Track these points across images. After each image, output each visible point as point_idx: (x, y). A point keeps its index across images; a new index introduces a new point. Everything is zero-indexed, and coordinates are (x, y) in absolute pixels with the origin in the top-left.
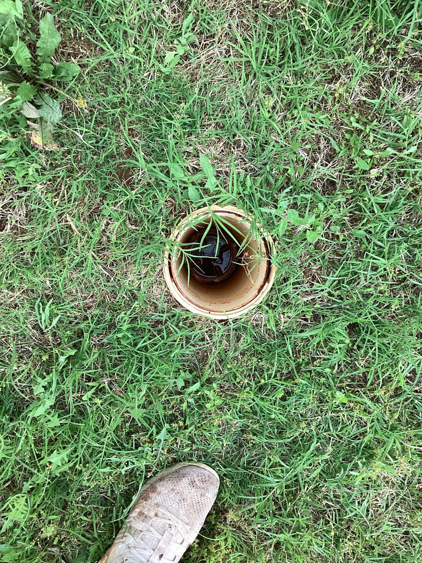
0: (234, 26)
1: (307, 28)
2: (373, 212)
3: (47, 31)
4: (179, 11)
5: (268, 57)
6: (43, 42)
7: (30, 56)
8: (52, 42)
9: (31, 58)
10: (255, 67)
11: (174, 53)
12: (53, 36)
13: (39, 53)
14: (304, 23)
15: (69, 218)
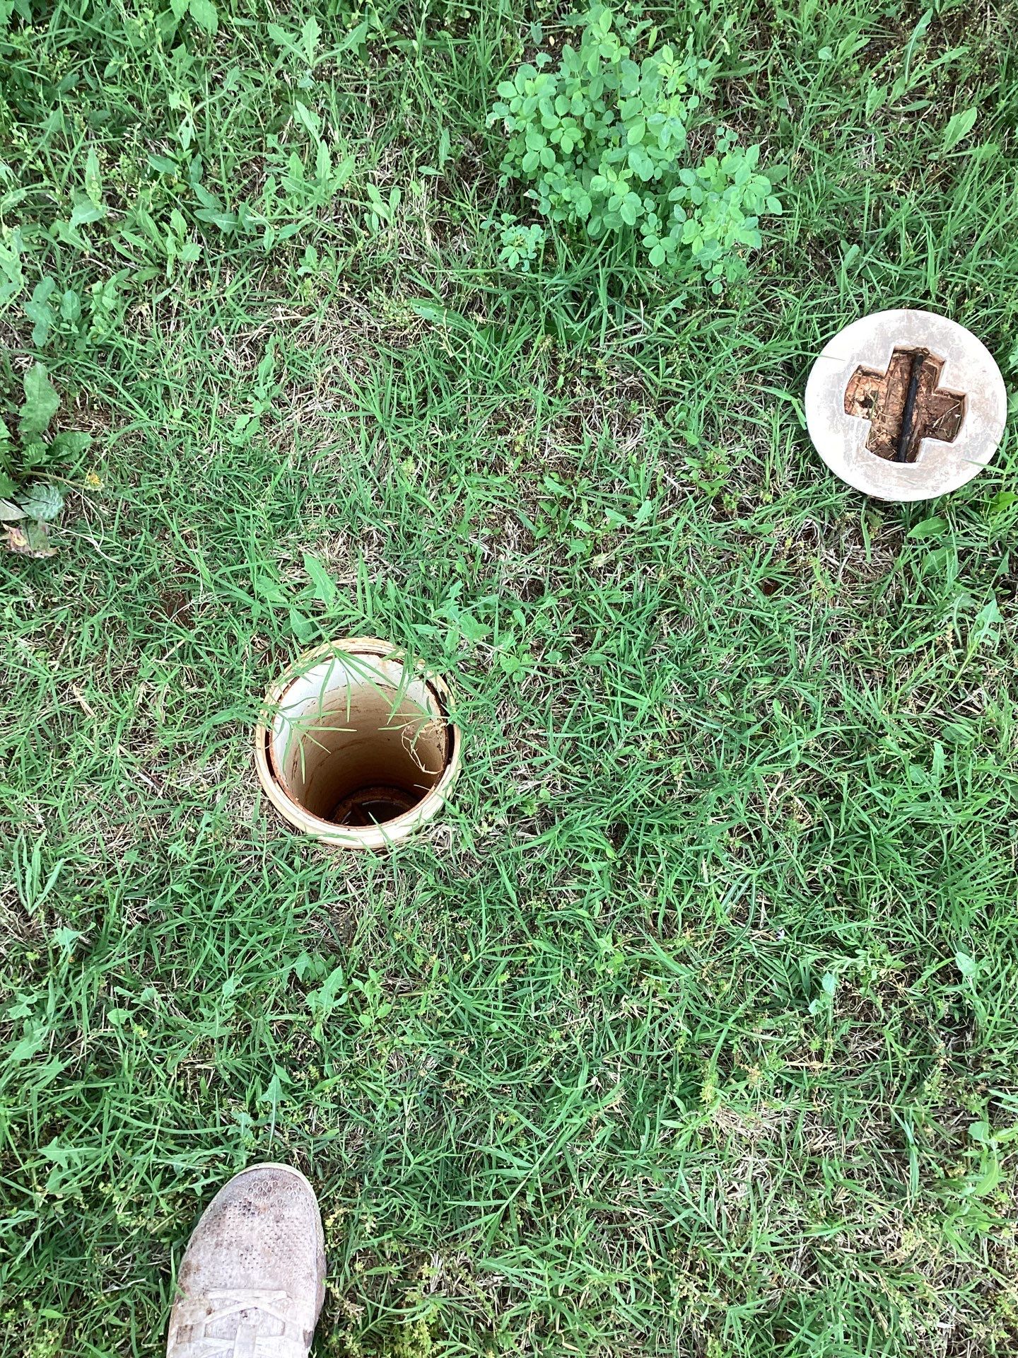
0: (342, 369)
1: (451, 355)
2: (610, 619)
3: (36, 392)
4: (252, 357)
5: (399, 404)
6: (30, 410)
7: (8, 434)
8: (46, 409)
9: (9, 439)
10: (380, 421)
11: (250, 415)
12: (45, 399)
13: (23, 429)
14: (444, 347)
15: (76, 691)
